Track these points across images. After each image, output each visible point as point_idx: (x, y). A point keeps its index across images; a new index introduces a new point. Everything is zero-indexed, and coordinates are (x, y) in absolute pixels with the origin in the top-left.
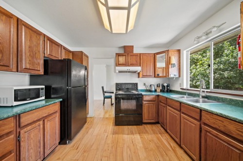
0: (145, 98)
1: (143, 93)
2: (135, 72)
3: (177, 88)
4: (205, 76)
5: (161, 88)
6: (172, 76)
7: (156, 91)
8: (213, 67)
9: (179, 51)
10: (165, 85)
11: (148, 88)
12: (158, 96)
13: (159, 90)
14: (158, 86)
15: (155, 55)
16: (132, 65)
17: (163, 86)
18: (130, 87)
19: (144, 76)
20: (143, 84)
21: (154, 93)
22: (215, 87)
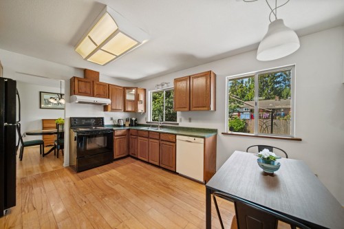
0: (117, 133)
1: (114, 128)
2: (100, 104)
3: (143, 122)
4: (160, 111)
5: (129, 123)
6: (140, 111)
7: (124, 125)
8: (165, 105)
9: (145, 90)
10: (134, 119)
11: (116, 123)
12: (129, 130)
13: (127, 124)
14: (127, 120)
15: (125, 88)
16: (99, 96)
17: (132, 120)
18: (93, 122)
19: (113, 110)
20: (109, 119)
21: (122, 128)
22: (166, 120)
